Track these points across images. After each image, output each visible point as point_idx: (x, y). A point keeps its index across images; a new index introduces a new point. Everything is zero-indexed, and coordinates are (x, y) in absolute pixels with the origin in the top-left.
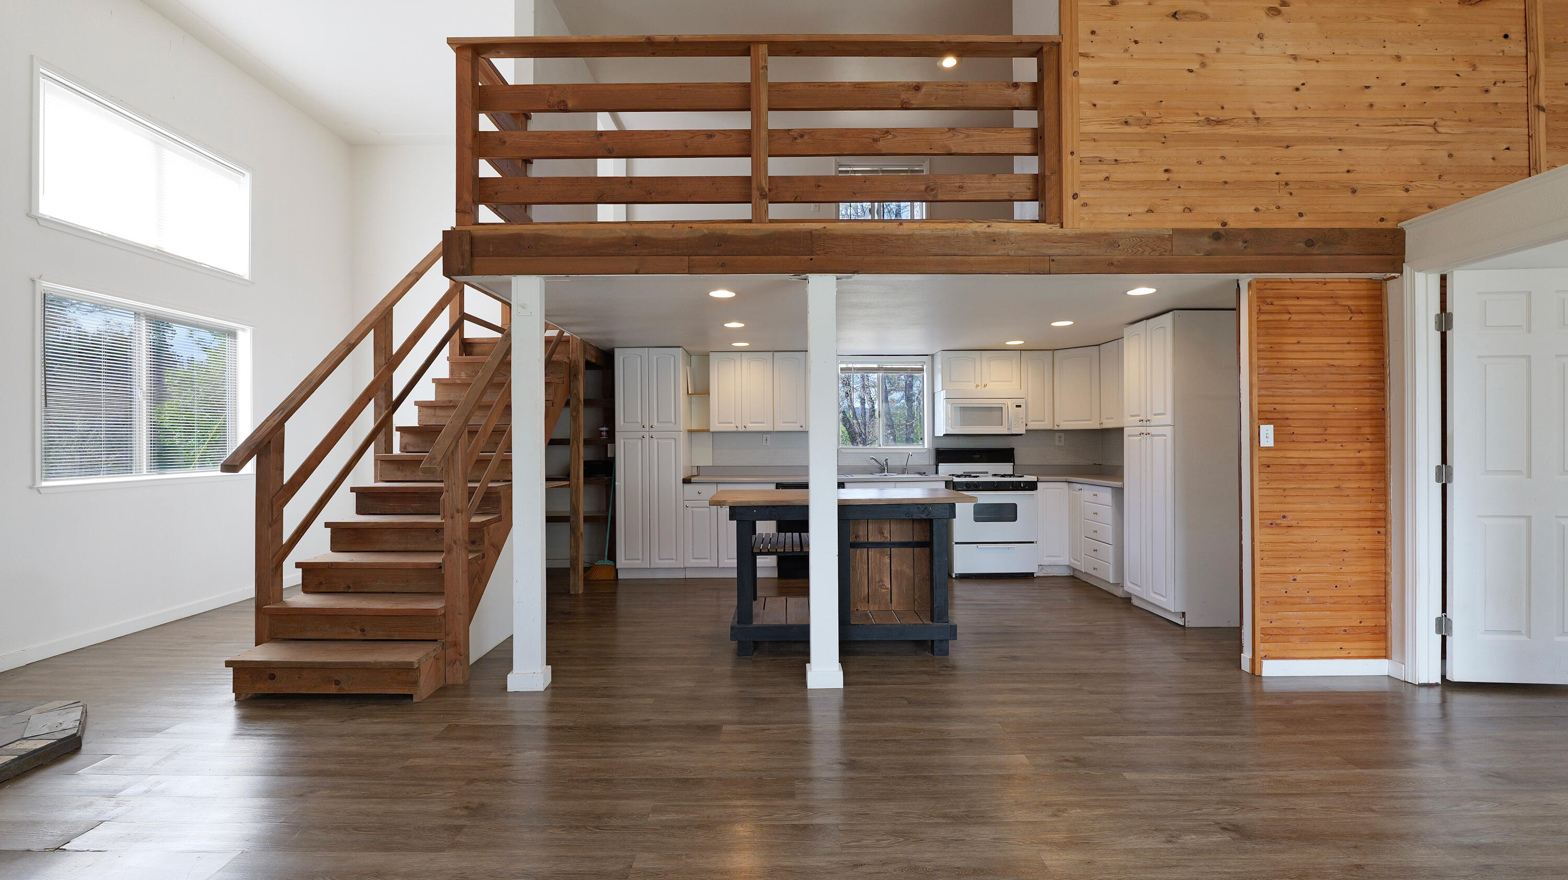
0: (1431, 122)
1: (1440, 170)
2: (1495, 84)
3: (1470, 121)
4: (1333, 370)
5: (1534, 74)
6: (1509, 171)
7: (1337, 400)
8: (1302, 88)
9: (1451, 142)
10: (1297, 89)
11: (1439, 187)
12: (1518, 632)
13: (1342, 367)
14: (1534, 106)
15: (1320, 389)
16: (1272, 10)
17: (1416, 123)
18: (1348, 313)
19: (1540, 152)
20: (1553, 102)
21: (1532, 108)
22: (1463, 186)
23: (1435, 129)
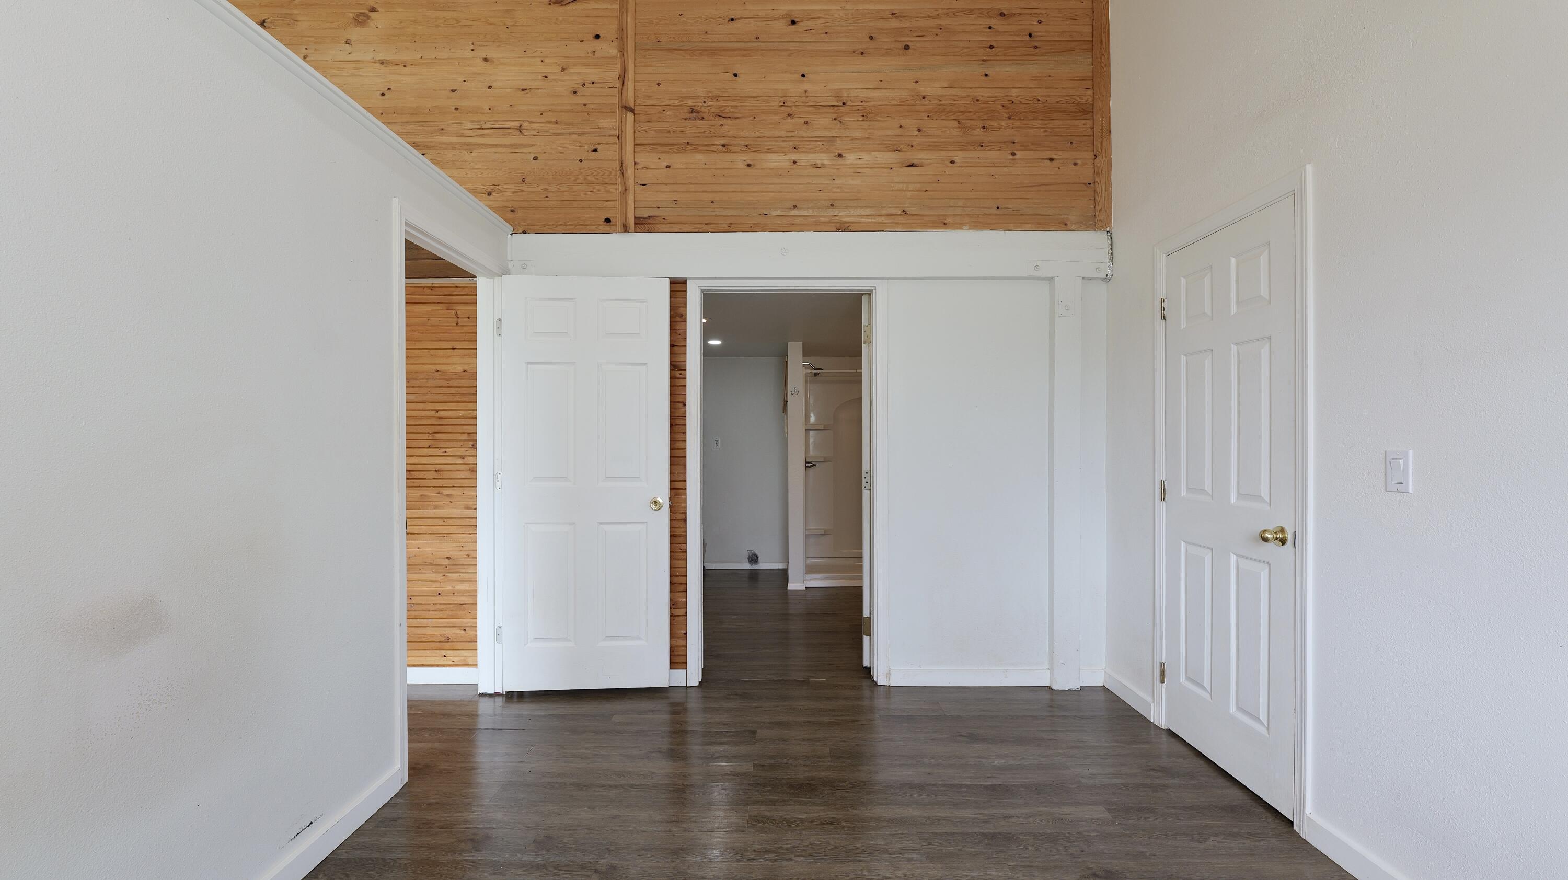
0: (517, 124)
1: (524, 173)
2: (584, 85)
3: (557, 123)
4: (438, 375)
5: (623, 74)
6: (595, 173)
7: (438, 406)
8: (387, 93)
9: (538, 145)
10: (383, 94)
11: (523, 191)
12: (565, 639)
13: (447, 372)
14: (622, 107)
15: (424, 394)
16: (361, 16)
17: (501, 126)
18: (453, 318)
19: (626, 153)
20: (645, 102)
21: (620, 108)
22: (547, 189)
23: (520, 131)
